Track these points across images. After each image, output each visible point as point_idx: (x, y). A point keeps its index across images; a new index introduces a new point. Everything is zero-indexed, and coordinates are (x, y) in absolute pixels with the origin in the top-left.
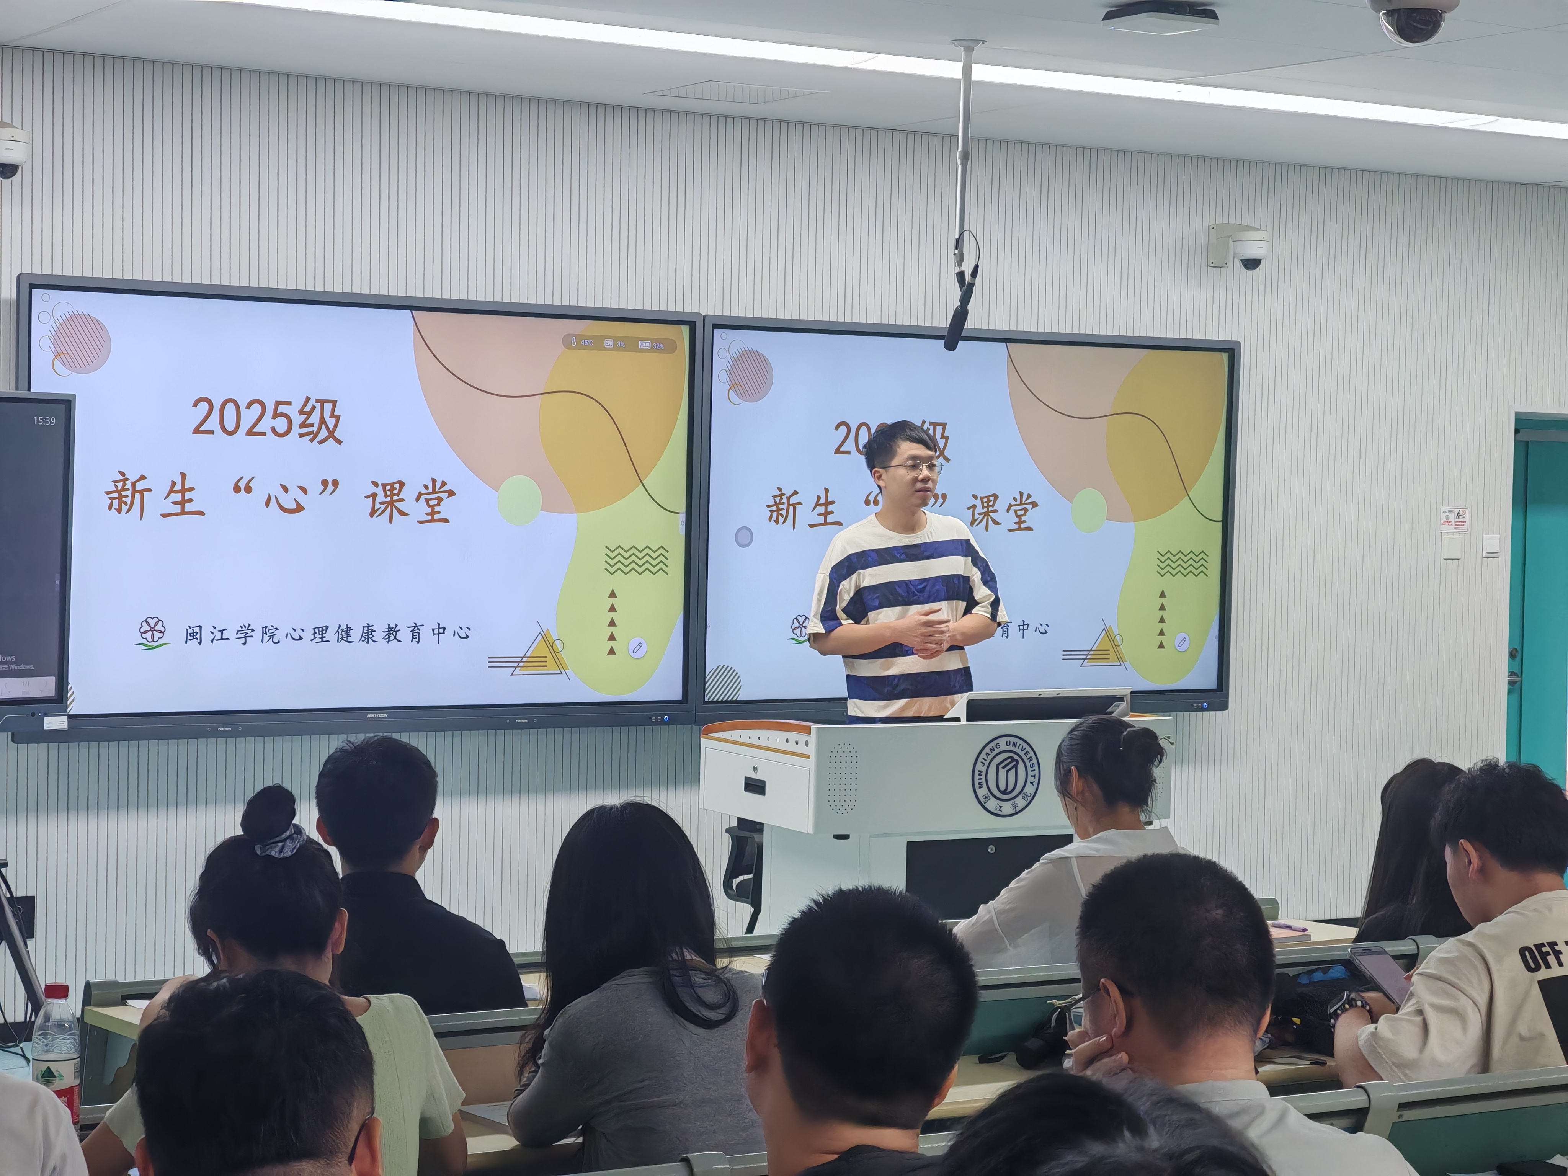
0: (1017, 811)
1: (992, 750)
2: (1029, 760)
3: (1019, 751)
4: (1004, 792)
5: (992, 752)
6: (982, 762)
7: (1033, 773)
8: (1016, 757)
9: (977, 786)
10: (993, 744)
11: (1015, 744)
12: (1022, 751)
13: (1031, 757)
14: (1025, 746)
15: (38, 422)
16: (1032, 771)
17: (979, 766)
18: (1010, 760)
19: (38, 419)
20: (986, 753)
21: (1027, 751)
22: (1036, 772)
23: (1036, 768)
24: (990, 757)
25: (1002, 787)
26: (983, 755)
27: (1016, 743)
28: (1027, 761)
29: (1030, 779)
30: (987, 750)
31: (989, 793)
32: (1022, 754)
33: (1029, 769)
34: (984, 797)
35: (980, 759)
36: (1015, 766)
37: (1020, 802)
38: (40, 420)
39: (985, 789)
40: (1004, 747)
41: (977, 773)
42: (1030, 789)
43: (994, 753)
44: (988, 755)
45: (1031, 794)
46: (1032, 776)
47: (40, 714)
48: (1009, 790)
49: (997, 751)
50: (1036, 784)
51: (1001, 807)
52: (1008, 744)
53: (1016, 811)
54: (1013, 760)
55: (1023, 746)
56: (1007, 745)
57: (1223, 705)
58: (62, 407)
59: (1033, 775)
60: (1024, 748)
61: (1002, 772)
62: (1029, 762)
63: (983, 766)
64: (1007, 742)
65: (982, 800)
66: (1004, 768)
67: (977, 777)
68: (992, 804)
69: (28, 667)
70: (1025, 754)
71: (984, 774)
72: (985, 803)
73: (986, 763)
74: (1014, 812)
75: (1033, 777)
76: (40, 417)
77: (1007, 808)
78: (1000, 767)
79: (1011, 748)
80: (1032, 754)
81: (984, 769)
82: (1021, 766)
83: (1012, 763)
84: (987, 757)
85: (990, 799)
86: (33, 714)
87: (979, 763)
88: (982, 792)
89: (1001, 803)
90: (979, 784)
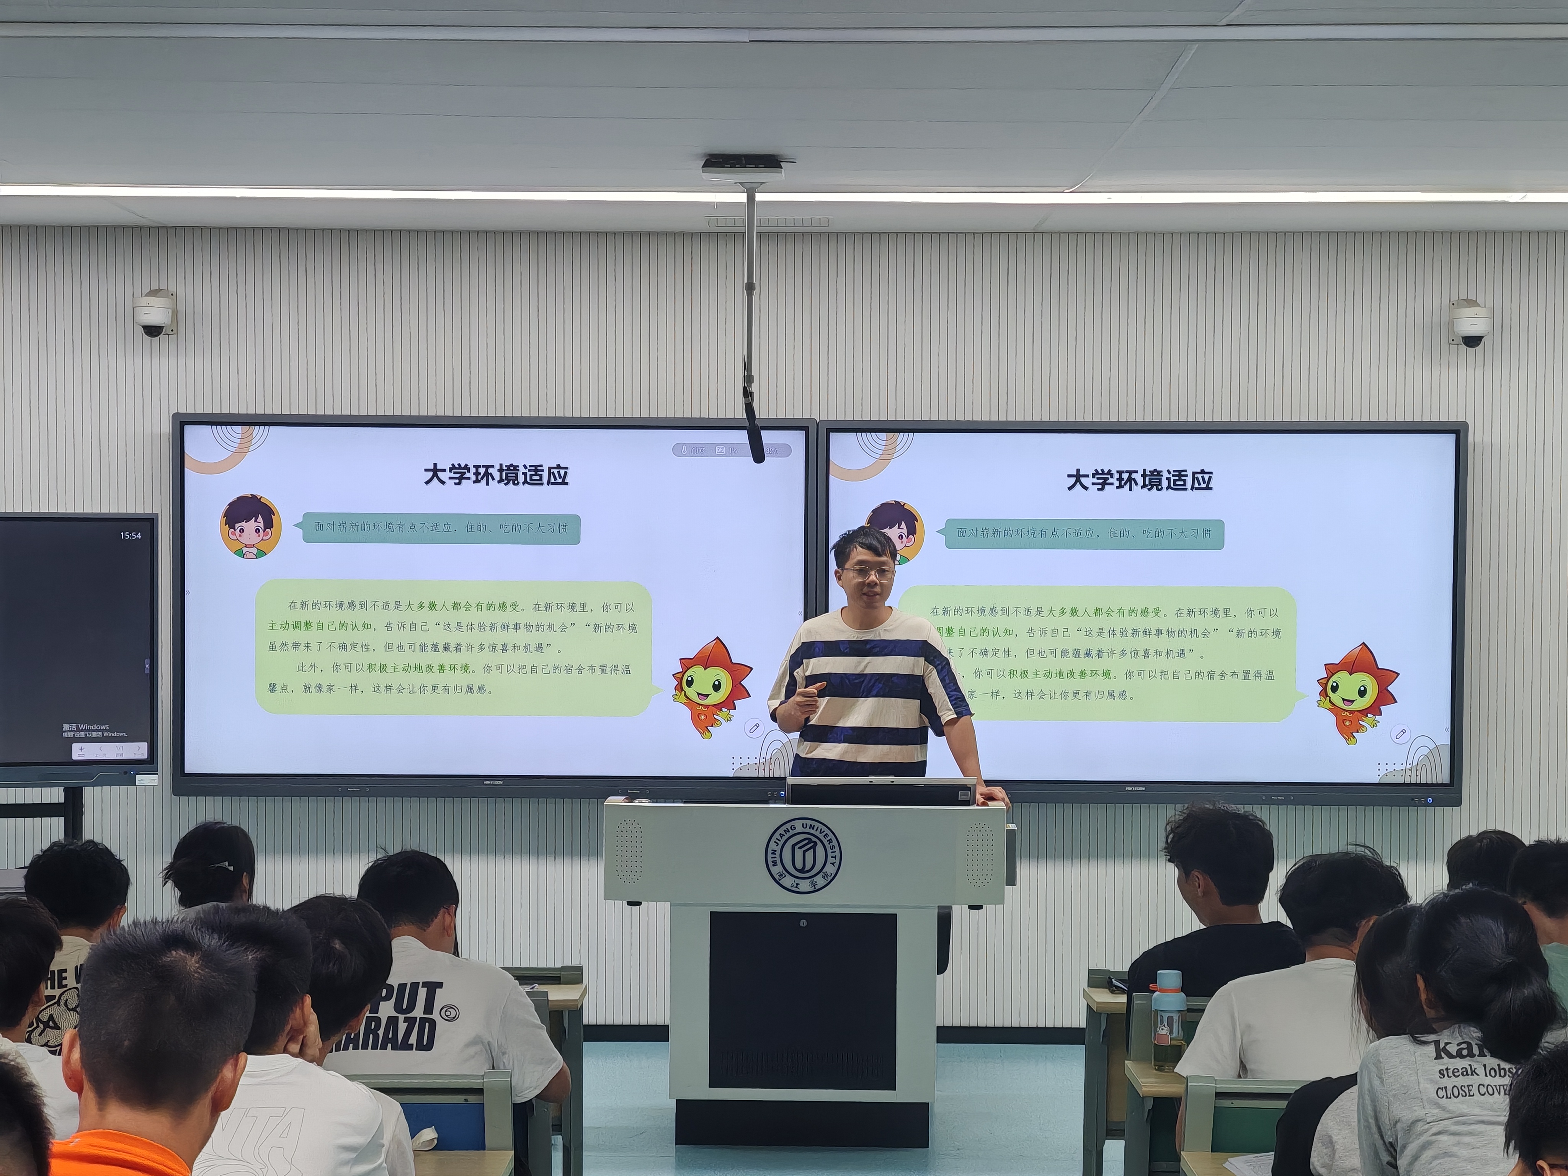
0: (817, 888)
1: (787, 831)
2: (829, 842)
3: (817, 833)
4: (801, 871)
5: (786, 834)
6: (775, 842)
7: (833, 855)
8: (814, 839)
9: (770, 864)
10: (788, 826)
11: (812, 827)
12: (820, 833)
13: (831, 839)
14: (824, 828)
15: (125, 536)
16: (832, 852)
17: (772, 846)
18: (807, 841)
19: (124, 534)
20: (780, 834)
21: (827, 834)
22: (838, 854)
23: (837, 849)
24: (785, 838)
25: (799, 865)
26: (777, 835)
27: (814, 826)
28: (826, 843)
29: (830, 860)
30: (781, 831)
31: (784, 871)
32: (821, 836)
33: (829, 851)
34: (779, 874)
35: (774, 839)
36: (814, 848)
37: (820, 881)
38: (126, 535)
39: (779, 866)
40: (799, 829)
41: (770, 851)
42: (830, 869)
43: (789, 835)
44: (782, 836)
45: (832, 874)
46: (832, 857)
47: (132, 773)
48: (807, 868)
49: (792, 832)
50: (837, 865)
51: (797, 884)
52: (805, 826)
53: (815, 888)
54: (810, 841)
55: (821, 829)
56: (803, 827)
57: (1457, 802)
58: (148, 524)
59: (834, 856)
60: (822, 831)
61: (799, 853)
62: (829, 844)
63: (777, 846)
64: (803, 824)
65: (777, 878)
66: (800, 848)
67: (770, 855)
68: (788, 881)
69: (122, 734)
70: (824, 837)
71: (778, 853)
72: (780, 880)
73: (781, 843)
74: (812, 889)
75: (834, 859)
76: (126, 533)
77: (805, 885)
78: (796, 847)
79: (807, 830)
80: (831, 836)
81: (778, 849)
82: (820, 849)
83: (810, 844)
84: (781, 837)
85: (785, 876)
86: (125, 773)
87: (772, 843)
88: (777, 870)
89: (797, 881)
90: (773, 862)
